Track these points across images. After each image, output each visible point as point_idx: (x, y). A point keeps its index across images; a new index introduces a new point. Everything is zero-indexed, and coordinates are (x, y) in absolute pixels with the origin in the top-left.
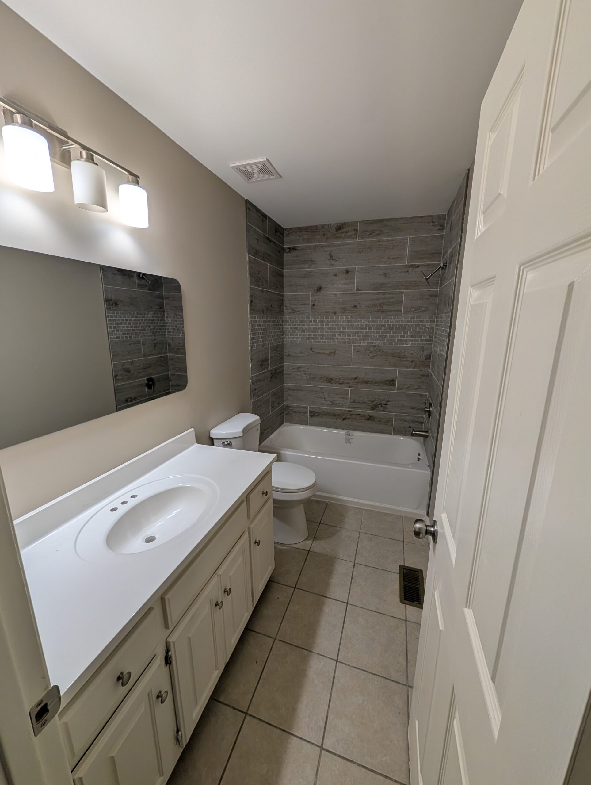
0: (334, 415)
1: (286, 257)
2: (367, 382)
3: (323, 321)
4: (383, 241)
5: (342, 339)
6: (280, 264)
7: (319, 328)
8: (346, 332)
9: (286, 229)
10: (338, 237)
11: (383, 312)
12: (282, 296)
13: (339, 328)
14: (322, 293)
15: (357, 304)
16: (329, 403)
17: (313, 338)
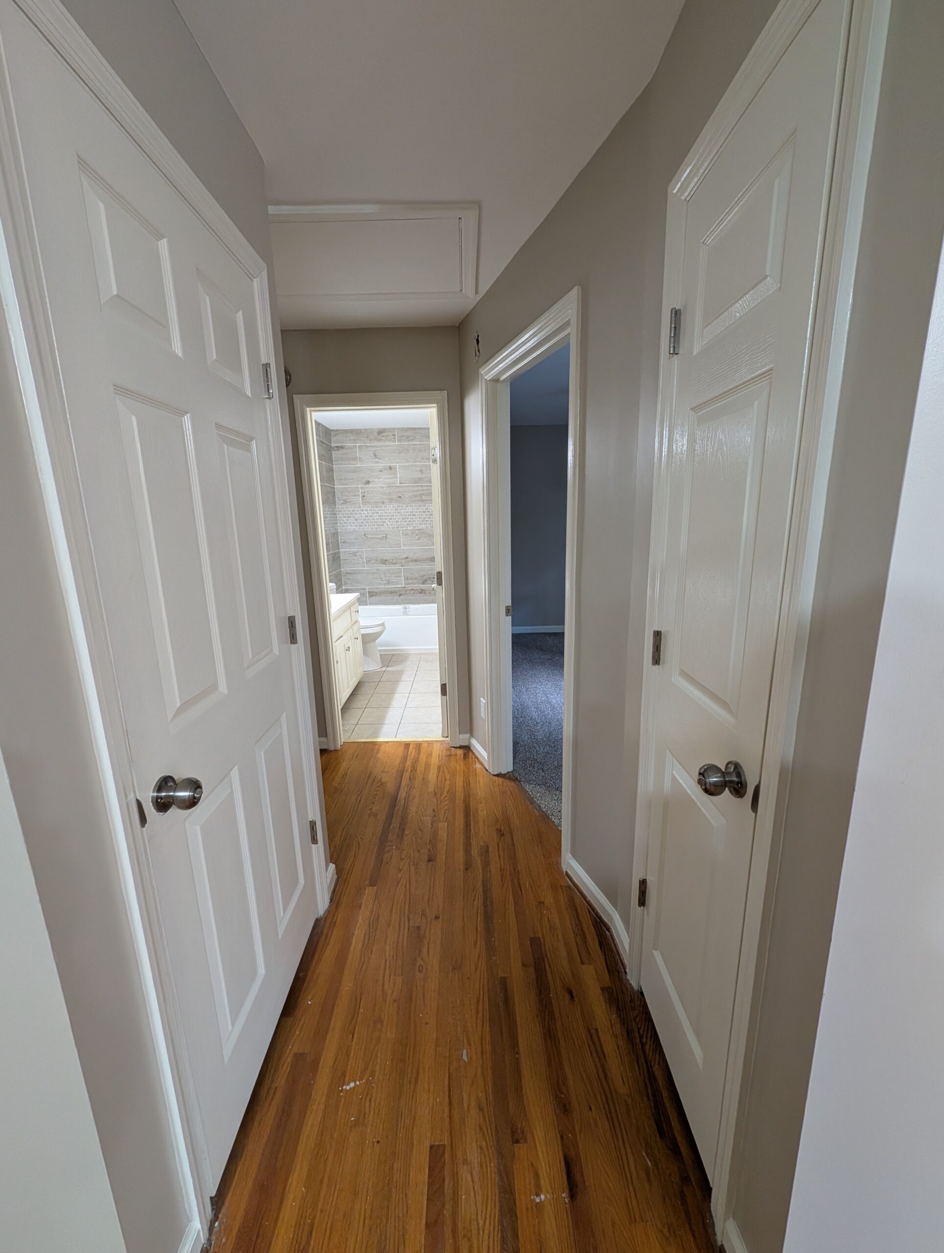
0: (391, 593)
1: (334, 454)
2: (416, 561)
3: (374, 510)
4: (417, 445)
5: (392, 525)
6: (330, 460)
7: (370, 516)
8: (394, 519)
9: (333, 430)
10: (380, 440)
11: (422, 501)
12: (334, 488)
13: (388, 516)
14: (371, 485)
15: (401, 495)
16: (385, 582)
17: (366, 525)
